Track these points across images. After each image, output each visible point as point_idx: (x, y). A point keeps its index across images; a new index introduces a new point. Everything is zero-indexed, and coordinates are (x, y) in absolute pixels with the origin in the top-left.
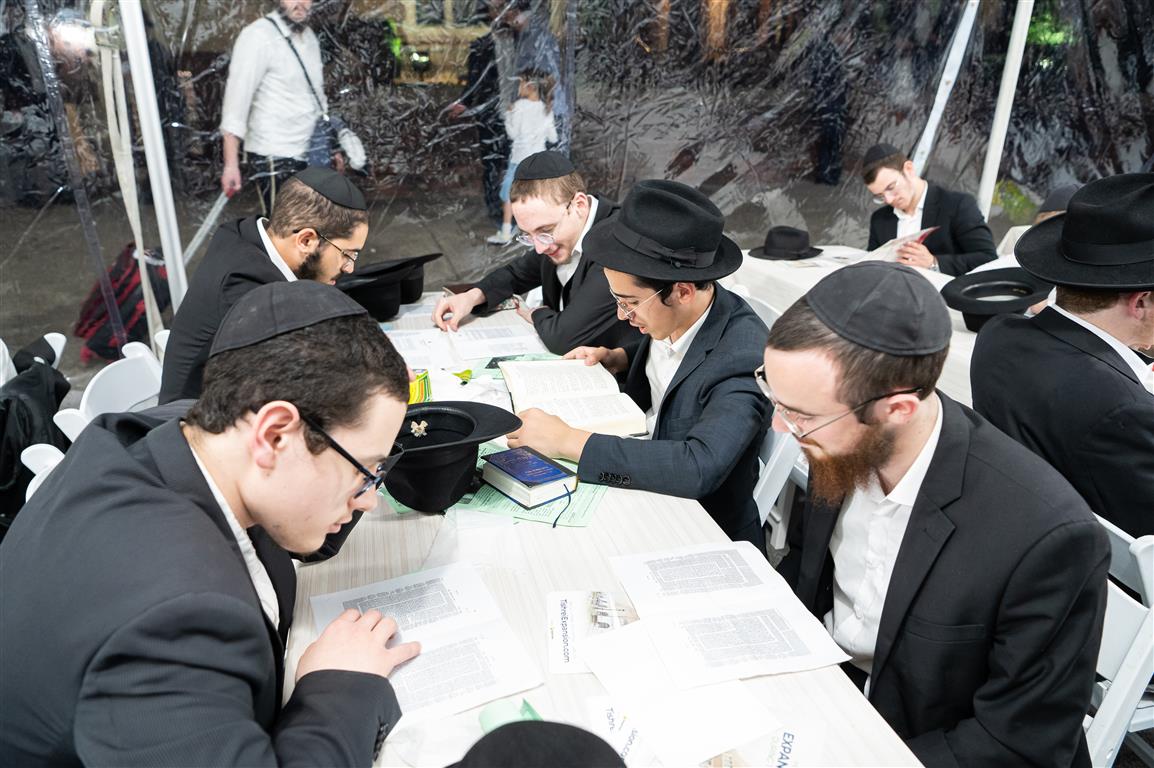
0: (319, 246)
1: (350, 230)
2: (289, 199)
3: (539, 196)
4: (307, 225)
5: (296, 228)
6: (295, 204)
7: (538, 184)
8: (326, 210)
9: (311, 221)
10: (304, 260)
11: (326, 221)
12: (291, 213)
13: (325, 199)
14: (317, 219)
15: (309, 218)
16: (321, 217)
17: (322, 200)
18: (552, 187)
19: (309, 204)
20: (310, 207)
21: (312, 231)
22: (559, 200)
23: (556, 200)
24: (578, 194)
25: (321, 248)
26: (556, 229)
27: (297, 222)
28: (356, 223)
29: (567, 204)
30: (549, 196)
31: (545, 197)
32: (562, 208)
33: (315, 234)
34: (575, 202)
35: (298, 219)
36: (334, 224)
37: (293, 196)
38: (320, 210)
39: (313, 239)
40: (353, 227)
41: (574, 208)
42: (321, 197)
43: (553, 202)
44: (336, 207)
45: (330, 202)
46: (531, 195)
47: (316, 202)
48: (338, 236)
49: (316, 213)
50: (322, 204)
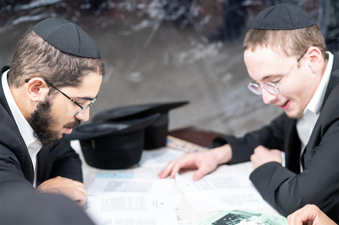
0: (49, 94)
1: (79, 79)
2: (23, 50)
3: (269, 46)
4: (37, 74)
5: (27, 77)
6: (27, 54)
7: (270, 34)
8: (54, 59)
9: (40, 70)
10: (35, 108)
11: (55, 70)
12: (24, 62)
13: (53, 48)
14: (46, 68)
15: (39, 67)
16: (49, 66)
17: (51, 49)
18: (283, 38)
19: (39, 53)
20: (39, 57)
21: (41, 79)
22: (289, 51)
23: (285, 52)
24: (311, 48)
25: (51, 96)
26: (284, 80)
27: (28, 71)
28: (84, 72)
29: (299, 57)
30: (279, 47)
31: (275, 48)
32: (293, 60)
33: (44, 82)
34: (307, 56)
35: (30, 68)
36: (62, 73)
37: (26, 46)
38: (49, 58)
39: (44, 87)
40: (82, 75)
41: (306, 61)
42: (50, 47)
43: (282, 53)
44: (65, 56)
45: (58, 52)
46: (261, 44)
47: (45, 51)
48: (66, 85)
49: (45, 62)
50: (51, 53)
